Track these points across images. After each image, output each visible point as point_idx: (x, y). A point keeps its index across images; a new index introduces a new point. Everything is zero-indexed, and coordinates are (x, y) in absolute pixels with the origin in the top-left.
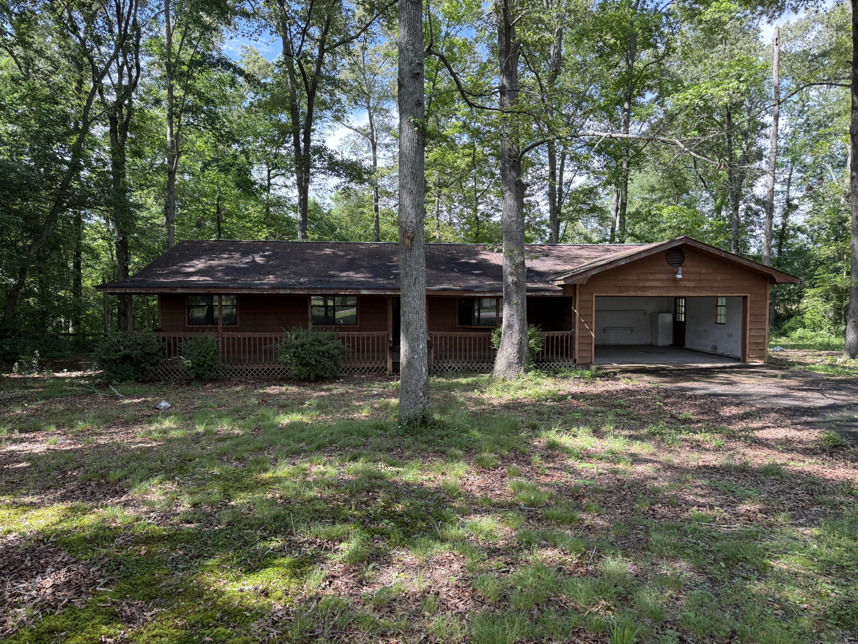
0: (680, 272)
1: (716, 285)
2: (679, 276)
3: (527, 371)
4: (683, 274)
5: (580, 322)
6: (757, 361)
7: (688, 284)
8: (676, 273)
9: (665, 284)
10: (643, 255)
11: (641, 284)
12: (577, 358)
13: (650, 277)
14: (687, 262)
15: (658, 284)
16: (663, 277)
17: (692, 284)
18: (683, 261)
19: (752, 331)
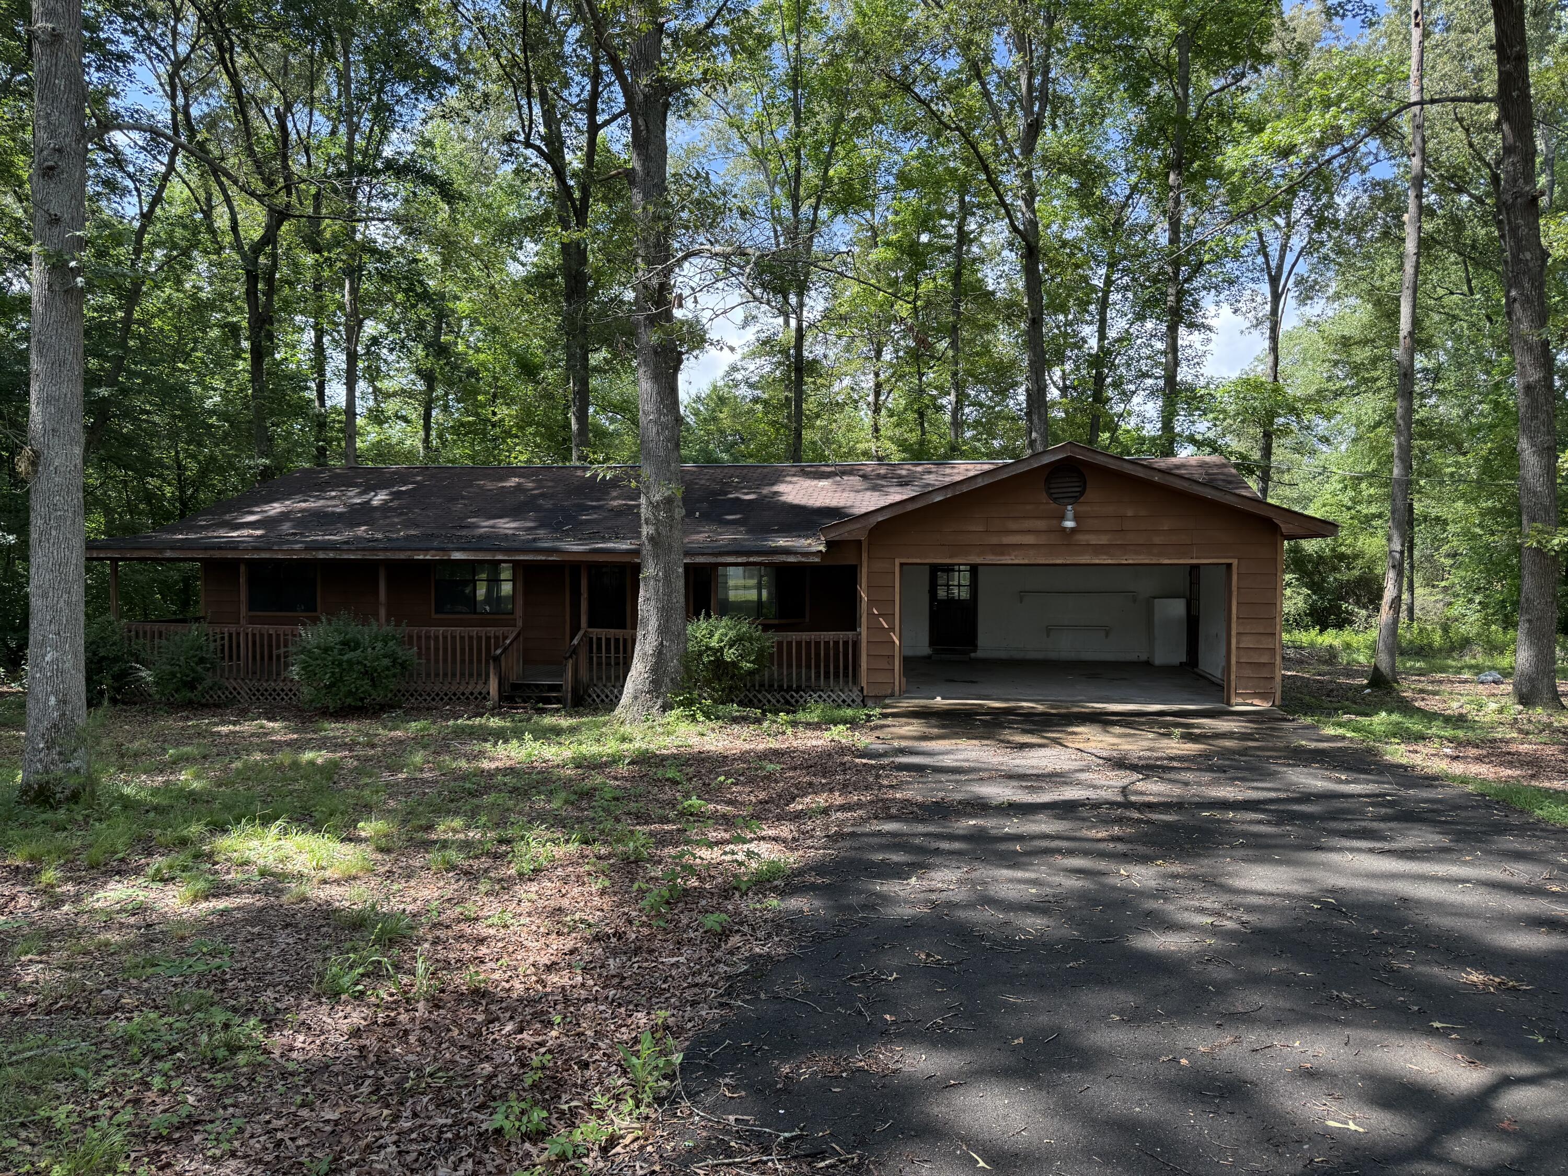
0: (1070, 514)
1: (1157, 540)
2: (1069, 524)
3: (666, 708)
4: (1076, 518)
5: (870, 614)
6: (1256, 702)
7: (1093, 539)
8: (1063, 518)
9: (1043, 540)
10: (980, 483)
11: (994, 540)
12: (864, 684)
13: (1013, 526)
14: (1090, 495)
15: (1030, 539)
16: (1041, 524)
17: (1104, 540)
18: (1082, 493)
19: (1244, 638)
